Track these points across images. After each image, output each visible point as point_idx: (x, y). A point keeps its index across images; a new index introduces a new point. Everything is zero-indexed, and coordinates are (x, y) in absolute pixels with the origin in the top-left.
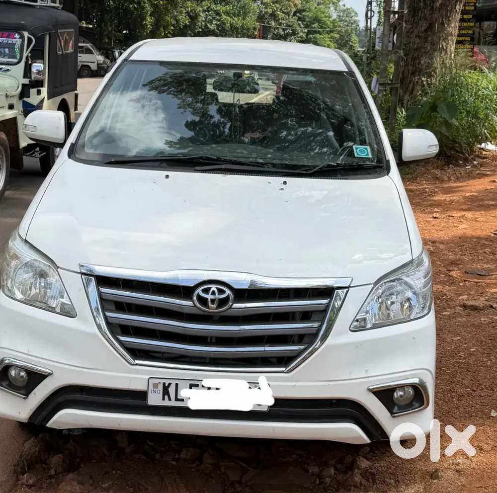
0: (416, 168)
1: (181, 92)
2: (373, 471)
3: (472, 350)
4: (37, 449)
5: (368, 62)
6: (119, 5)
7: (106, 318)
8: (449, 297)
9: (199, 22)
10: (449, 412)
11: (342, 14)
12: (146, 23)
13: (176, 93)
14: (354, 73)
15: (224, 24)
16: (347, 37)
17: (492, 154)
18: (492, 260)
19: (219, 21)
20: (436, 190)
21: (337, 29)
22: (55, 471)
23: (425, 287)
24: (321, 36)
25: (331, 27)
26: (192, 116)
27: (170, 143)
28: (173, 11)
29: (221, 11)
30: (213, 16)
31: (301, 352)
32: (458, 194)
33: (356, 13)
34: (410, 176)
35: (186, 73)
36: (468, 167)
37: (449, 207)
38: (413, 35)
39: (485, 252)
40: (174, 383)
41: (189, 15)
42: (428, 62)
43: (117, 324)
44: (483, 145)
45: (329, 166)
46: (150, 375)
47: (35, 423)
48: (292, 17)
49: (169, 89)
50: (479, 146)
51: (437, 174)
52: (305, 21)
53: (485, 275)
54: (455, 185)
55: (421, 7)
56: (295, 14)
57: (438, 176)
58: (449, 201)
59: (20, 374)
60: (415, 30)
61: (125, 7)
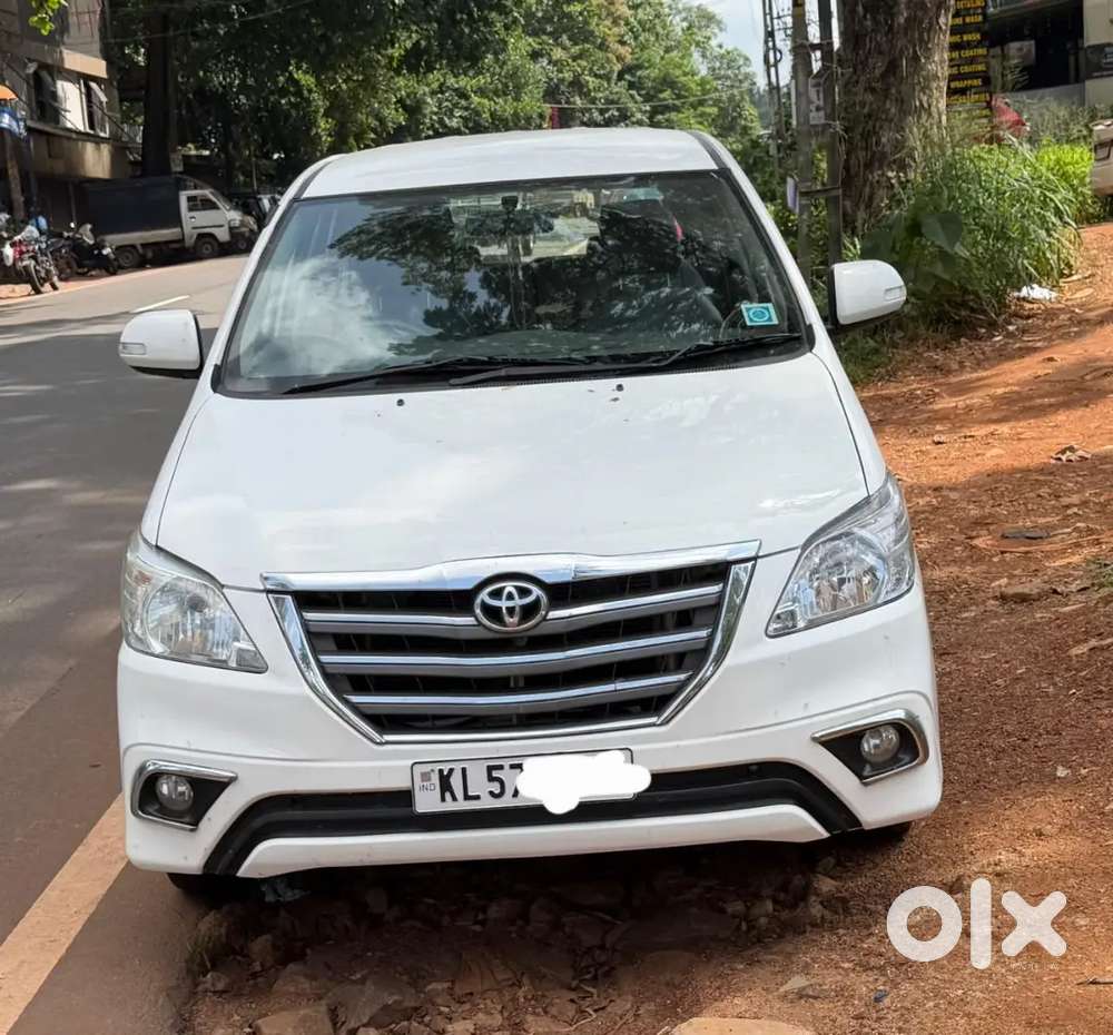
0: (893, 353)
1: (403, 252)
2: (845, 894)
3: (1019, 671)
4: (223, 930)
5: (781, 155)
6: (258, 101)
7: (321, 666)
8: (973, 585)
9: (425, 116)
10: (978, 782)
11: (718, 64)
12: (317, 133)
13: (394, 257)
14: (729, 170)
15: (478, 114)
16: (734, 110)
17: (1043, 308)
18: (1054, 507)
19: (466, 109)
20: (937, 390)
21: (713, 95)
22: (262, 965)
23: (897, 541)
24: (681, 115)
25: (699, 93)
26: (434, 298)
27: (398, 349)
28: (369, 101)
29: (469, 88)
30: (454, 102)
31: (682, 686)
32: (981, 393)
33: (747, 59)
34: (883, 371)
35: (410, 211)
36: (998, 339)
37: (964, 421)
38: (860, 88)
39: (1039, 496)
40: (458, 767)
41: (405, 107)
42: (896, 138)
43: (342, 675)
44: (1025, 292)
45: (700, 348)
46: (415, 758)
47: (217, 873)
48: (616, 84)
49: (378, 249)
50: (1016, 294)
51: (937, 360)
52: (643, 89)
53: (1041, 538)
54: (975, 375)
55: (869, 30)
56: (620, 77)
57: (938, 364)
58: (964, 409)
59: (176, 789)
60: (862, 78)
61: (270, 105)
